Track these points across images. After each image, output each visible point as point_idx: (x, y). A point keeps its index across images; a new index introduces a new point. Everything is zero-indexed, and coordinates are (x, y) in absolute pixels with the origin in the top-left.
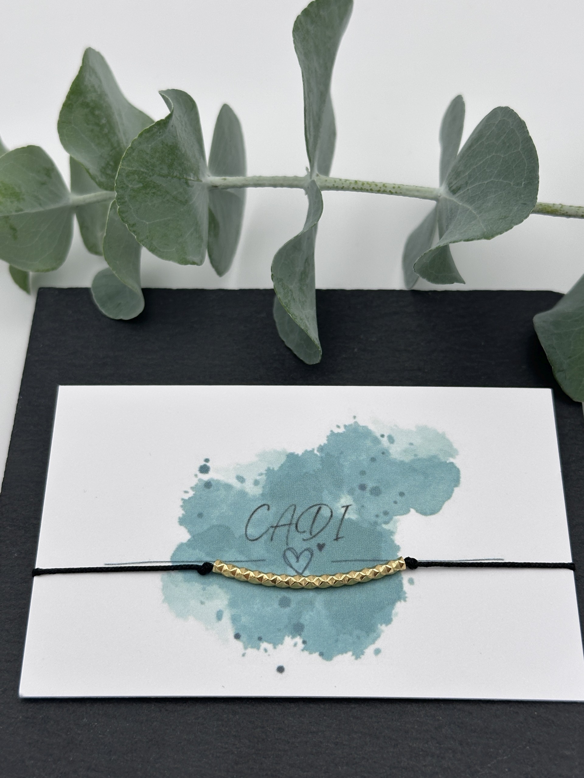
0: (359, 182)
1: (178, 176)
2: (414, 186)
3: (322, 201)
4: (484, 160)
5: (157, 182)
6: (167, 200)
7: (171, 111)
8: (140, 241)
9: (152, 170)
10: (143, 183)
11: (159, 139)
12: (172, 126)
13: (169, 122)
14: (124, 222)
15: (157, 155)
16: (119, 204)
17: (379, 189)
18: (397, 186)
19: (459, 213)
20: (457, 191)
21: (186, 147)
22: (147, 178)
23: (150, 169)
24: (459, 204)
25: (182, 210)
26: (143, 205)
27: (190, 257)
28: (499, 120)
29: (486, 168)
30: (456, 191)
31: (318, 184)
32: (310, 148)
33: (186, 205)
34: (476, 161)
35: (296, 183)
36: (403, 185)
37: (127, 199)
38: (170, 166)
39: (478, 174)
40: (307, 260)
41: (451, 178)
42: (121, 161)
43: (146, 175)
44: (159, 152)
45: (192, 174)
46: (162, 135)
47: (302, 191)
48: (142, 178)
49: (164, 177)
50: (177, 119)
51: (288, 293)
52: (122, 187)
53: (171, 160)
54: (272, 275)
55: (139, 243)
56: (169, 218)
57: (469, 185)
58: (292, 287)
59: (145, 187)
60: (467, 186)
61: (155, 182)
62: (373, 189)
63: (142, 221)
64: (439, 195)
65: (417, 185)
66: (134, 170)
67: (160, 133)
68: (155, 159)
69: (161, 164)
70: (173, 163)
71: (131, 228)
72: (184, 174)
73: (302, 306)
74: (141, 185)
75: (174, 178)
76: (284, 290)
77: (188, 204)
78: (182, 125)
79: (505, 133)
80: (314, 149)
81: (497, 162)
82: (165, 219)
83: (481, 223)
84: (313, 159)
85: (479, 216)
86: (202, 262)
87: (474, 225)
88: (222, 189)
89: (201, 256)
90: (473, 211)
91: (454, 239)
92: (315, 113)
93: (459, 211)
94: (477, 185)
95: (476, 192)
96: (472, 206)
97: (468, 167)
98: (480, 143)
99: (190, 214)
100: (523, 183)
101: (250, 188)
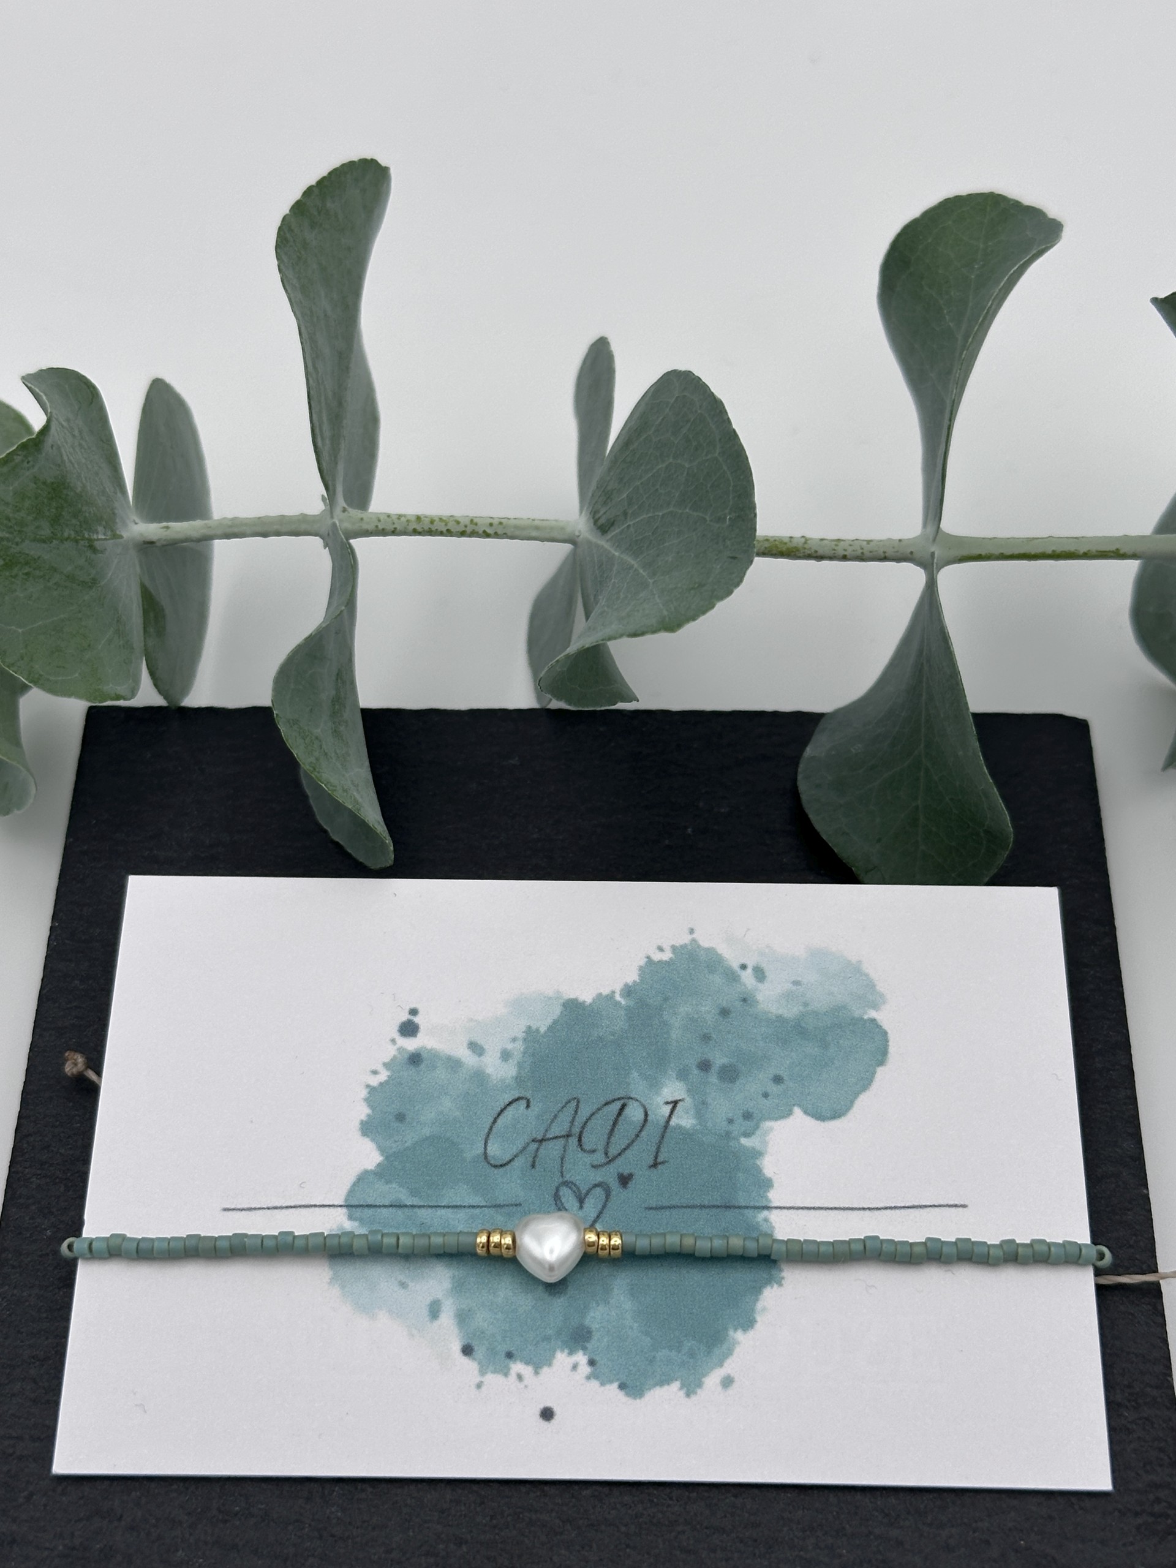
0: (424, 519)
1: (72, 537)
2: (529, 519)
4: (655, 471)
5: (33, 553)
6: (56, 584)
7: (52, 415)
9: (20, 532)
10: (4, 557)
11: (28, 473)
12: (52, 446)
13: (43, 440)
15: (27, 504)
17: (463, 528)
18: (497, 522)
19: (613, 571)
20: (609, 528)
21: (84, 479)
22: (10, 547)
23: (15, 531)
24: (614, 555)
25: (86, 598)
26: (7, 598)
27: (112, 688)
28: (675, 397)
29: (658, 487)
30: (607, 528)
31: (345, 526)
32: (324, 464)
33: (94, 590)
34: (640, 471)
35: (304, 526)
36: (510, 519)
38: (55, 520)
39: (646, 496)
40: (339, 674)
41: (597, 503)
43: (7, 542)
44: (29, 498)
45: (100, 528)
46: (33, 467)
49: (44, 541)
50: (62, 425)
53: (57, 508)
55: (8, 669)
56: (62, 616)
57: (629, 519)
58: (320, 730)
59: (9, 565)
60: (626, 518)
61: (27, 555)
62: (452, 530)
63: (9, 627)
64: (577, 533)
67: (28, 463)
68: (23, 511)
69: (35, 519)
70: (60, 514)
72: (85, 531)
73: (342, 764)
75: (65, 543)
76: (304, 740)
77: (99, 585)
78: (73, 436)
79: (688, 421)
80: (335, 461)
81: (677, 476)
82: (55, 618)
83: (656, 596)
84: (334, 480)
85: (653, 580)
86: (135, 692)
87: (645, 601)
88: (163, 546)
89: (131, 681)
90: (641, 571)
91: (608, 631)
92: (330, 394)
93: (615, 569)
94: (645, 518)
95: (644, 532)
96: (638, 560)
97: (625, 484)
98: (643, 437)
99: (103, 605)
100: (728, 517)
101: (217, 540)
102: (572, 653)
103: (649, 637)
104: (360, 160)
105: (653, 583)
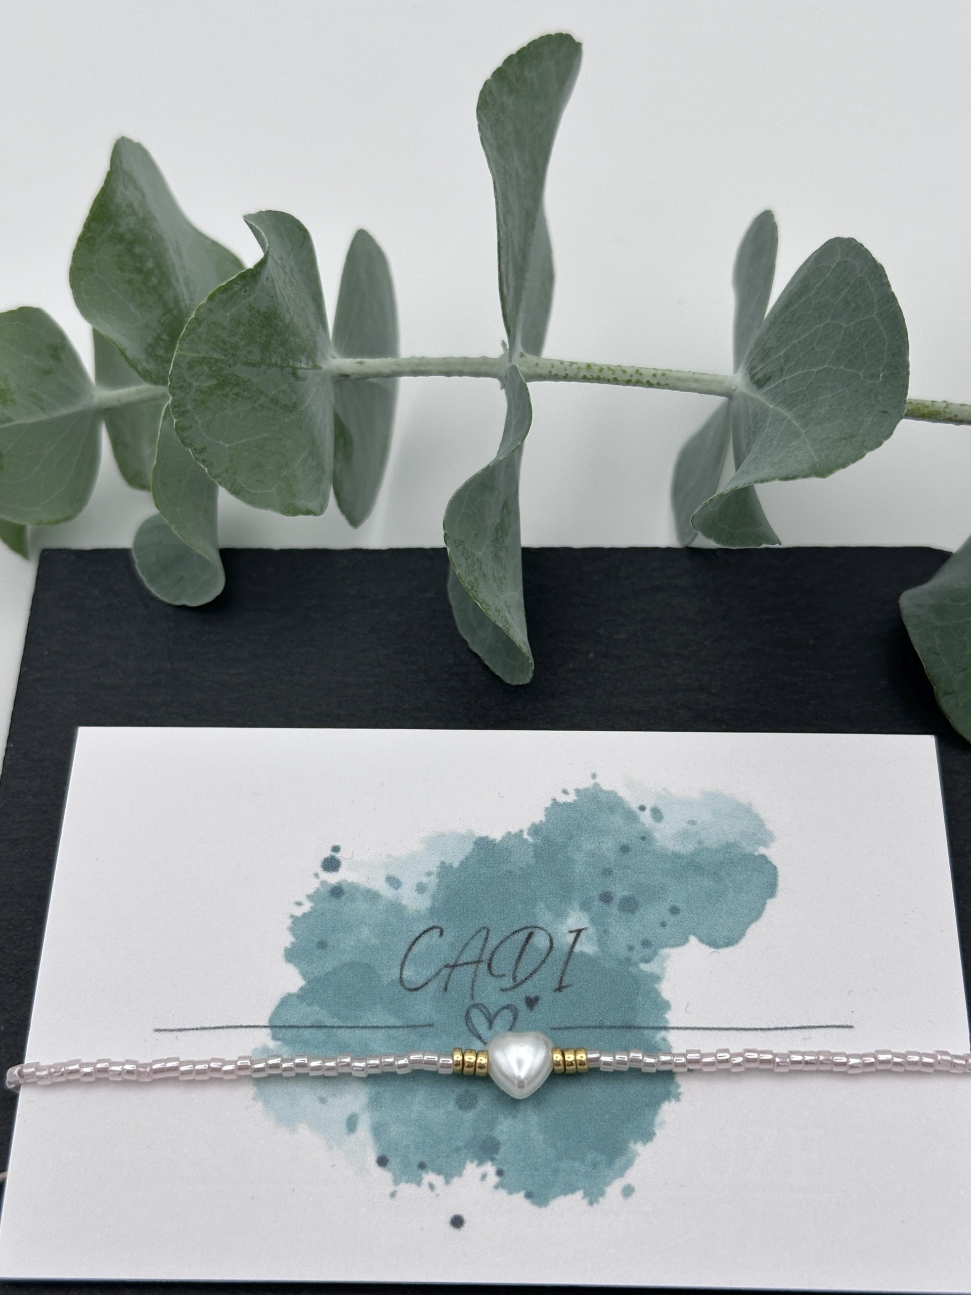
0: (592, 367)
1: (279, 363)
2: (689, 372)
3: (530, 405)
4: (813, 330)
5: (243, 375)
6: (261, 405)
7: (266, 252)
8: (214, 478)
9: (234, 355)
10: (218, 377)
11: (244, 302)
12: (267, 279)
13: (260, 272)
14: (187, 445)
15: (242, 329)
16: (177, 415)
17: (628, 378)
18: (659, 373)
19: (768, 423)
20: (765, 383)
21: (292, 312)
22: (224, 368)
23: (229, 354)
24: (768, 407)
25: (287, 420)
26: (217, 415)
27: (303, 501)
28: (838, 261)
29: (815, 345)
30: (763, 383)
31: (522, 369)
32: (508, 311)
33: (294, 414)
34: (798, 331)
35: (483, 369)
36: (671, 371)
37: (189, 407)
38: (265, 347)
39: (803, 353)
40: (505, 505)
41: (754, 359)
42: (179, 341)
43: (221, 363)
44: (244, 324)
45: (303, 359)
46: (250, 295)
47: (495, 383)
48: (216, 370)
49: (254, 366)
50: (277, 263)
51: (474, 564)
52: (182, 387)
53: (267, 336)
54: (446, 535)
55: (213, 480)
56: (265, 435)
57: (786, 374)
58: (481, 553)
59: (222, 385)
60: (782, 374)
61: (238, 377)
62: (619, 379)
63: (217, 442)
64: (733, 387)
65: (694, 371)
66: (202, 357)
67: (245, 292)
68: (237, 336)
69: (248, 344)
70: (270, 342)
71: (197, 456)
72: (290, 360)
73: (498, 586)
74: (214, 382)
75: (272, 368)
76: (467, 560)
77: (298, 410)
78: (285, 273)
79: (848, 284)
80: (516, 309)
81: (834, 335)
82: (257, 437)
83: (808, 445)
84: (515, 327)
85: (804, 431)
86: (324, 510)
87: (797, 448)
88: (357, 379)
89: (320, 499)
90: (794, 422)
91: (761, 474)
92: (516, 248)
93: (768, 420)
94: (800, 374)
95: (798, 386)
96: (792, 412)
97: (783, 342)
98: (804, 299)
99: (301, 428)
100: (881, 375)
101: (405, 377)
102: (726, 492)
103: (799, 482)
104: (557, 34)
105: (806, 433)
